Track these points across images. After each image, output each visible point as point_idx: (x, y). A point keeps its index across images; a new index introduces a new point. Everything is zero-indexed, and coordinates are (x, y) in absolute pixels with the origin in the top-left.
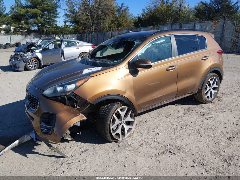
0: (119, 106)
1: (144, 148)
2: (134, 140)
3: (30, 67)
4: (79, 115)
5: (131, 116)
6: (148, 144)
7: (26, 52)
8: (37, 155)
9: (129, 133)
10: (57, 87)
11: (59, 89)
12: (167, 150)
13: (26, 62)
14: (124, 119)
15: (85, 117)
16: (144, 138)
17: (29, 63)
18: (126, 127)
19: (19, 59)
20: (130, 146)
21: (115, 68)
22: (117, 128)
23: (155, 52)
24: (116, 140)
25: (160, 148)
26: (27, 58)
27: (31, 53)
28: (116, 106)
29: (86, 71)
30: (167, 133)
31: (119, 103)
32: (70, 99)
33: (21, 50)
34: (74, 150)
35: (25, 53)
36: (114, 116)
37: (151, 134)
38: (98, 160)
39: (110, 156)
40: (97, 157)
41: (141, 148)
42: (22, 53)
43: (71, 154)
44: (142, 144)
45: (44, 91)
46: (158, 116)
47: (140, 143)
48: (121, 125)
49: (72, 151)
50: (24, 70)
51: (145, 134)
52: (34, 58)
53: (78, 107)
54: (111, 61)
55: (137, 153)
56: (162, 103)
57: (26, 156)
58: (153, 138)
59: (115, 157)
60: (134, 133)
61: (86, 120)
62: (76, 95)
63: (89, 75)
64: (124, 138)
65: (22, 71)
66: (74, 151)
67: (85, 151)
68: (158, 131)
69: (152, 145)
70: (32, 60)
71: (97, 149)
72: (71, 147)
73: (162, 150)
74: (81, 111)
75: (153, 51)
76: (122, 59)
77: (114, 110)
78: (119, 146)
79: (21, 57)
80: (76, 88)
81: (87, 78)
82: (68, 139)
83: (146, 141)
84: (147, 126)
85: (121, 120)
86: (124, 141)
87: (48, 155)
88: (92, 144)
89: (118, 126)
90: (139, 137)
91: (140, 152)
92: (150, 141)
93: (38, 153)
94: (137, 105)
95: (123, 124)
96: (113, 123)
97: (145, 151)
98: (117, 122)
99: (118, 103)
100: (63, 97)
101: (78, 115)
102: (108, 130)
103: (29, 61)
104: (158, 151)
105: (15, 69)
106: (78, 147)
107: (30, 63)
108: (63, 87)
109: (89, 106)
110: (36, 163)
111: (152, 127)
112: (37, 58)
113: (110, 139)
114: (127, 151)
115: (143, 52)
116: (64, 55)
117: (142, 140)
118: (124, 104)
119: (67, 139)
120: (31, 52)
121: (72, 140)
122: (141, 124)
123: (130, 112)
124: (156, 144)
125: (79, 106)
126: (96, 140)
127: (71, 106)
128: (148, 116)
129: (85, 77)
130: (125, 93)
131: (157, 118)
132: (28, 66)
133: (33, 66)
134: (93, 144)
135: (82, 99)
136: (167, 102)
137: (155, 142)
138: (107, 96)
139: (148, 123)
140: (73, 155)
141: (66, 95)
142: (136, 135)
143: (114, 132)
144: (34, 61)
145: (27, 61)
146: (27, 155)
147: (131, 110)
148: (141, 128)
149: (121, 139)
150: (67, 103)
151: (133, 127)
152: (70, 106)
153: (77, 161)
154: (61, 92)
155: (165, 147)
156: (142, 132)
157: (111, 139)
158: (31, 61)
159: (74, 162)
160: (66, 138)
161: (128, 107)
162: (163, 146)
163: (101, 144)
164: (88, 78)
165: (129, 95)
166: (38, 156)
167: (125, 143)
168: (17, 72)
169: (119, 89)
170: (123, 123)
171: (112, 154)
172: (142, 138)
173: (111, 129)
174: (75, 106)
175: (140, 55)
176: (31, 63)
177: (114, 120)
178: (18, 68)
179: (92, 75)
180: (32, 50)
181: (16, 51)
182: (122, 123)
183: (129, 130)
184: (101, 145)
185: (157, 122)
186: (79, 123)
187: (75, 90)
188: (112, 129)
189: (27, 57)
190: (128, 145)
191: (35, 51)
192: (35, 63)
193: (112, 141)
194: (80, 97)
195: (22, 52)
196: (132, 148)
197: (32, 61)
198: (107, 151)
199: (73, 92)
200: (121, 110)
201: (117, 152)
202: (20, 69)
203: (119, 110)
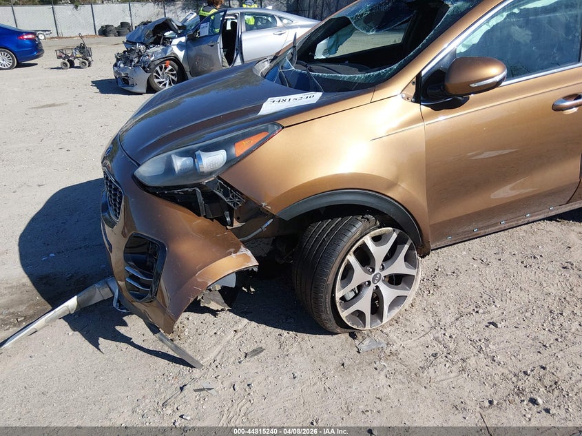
0: (368, 225)
1: (442, 372)
2: (409, 334)
3: (160, 83)
4: (235, 252)
5: (408, 259)
6: (456, 358)
7: (151, 43)
8: (124, 345)
9: (396, 311)
10: (173, 156)
11: (179, 163)
12: (520, 392)
13: (151, 71)
14: (383, 268)
15: (253, 259)
16: (443, 332)
17: (157, 72)
18: (388, 293)
19: (133, 64)
20: (395, 358)
21: (366, 98)
22: (356, 295)
23: (519, 43)
24: (351, 331)
25: (497, 378)
26: (152, 59)
27: (162, 47)
28: (359, 226)
29: (270, 106)
30: (524, 324)
31: (370, 216)
32: (210, 197)
33: (139, 38)
34: (224, 342)
35: (148, 47)
36: (351, 258)
37: (469, 322)
38: (288, 390)
39: (327, 385)
40: (286, 379)
41: (431, 370)
42: (142, 48)
43: (212, 355)
44: (435, 355)
45: (139, 165)
46: (498, 256)
47: (431, 351)
48: (373, 287)
49: (219, 348)
50: (147, 93)
51: (448, 320)
52: (168, 62)
53: (236, 224)
54: (361, 71)
55: (415, 386)
56: (520, 220)
57: (96, 345)
58: (475, 337)
59: (343, 389)
60: (414, 311)
61: (255, 269)
62: (228, 188)
63: (276, 120)
64: (378, 324)
65: (141, 94)
66: (225, 347)
67: (254, 351)
68: (495, 313)
69: (472, 361)
70: (163, 65)
71: (292, 351)
72: (218, 333)
73: (505, 388)
74: (246, 239)
75: (511, 37)
76: (395, 67)
77: (352, 240)
78: (359, 352)
79: (139, 56)
80: (231, 162)
81: (266, 130)
82: (214, 306)
83: (452, 346)
84: (458, 288)
85: (373, 271)
86: (378, 337)
87: (151, 349)
88: (277, 331)
89: (360, 287)
90: (427, 325)
91: (428, 386)
92: (466, 349)
93: (128, 340)
94: (430, 226)
95: (378, 284)
96: (344, 281)
97: (445, 383)
98: (360, 275)
99: (365, 216)
100: (190, 190)
101: (232, 250)
102: (328, 300)
103: (158, 68)
104: (489, 392)
105: (126, 88)
106: (239, 334)
107: (160, 73)
108: (191, 159)
109: (269, 223)
110: (114, 372)
111: (476, 295)
112: (175, 59)
113: (332, 325)
114: (382, 376)
115: (476, 39)
116: (242, 53)
117: (436, 339)
118: (385, 220)
119: (209, 308)
120: (164, 44)
121: (222, 310)
122: (438, 281)
123: (407, 247)
124: (483, 361)
125: (238, 219)
126: (293, 320)
127: (217, 219)
128: (464, 253)
129: (262, 126)
130: (392, 185)
131: (495, 263)
132: (156, 81)
133: (168, 82)
134: (280, 331)
135: (248, 200)
136: (536, 216)
137: (482, 356)
138: (328, 195)
139: (462, 278)
140: (218, 361)
141: (199, 186)
142: (420, 321)
143: (346, 308)
144: (170, 67)
145: (152, 67)
146: (101, 340)
147: (410, 241)
148: (438, 294)
149: (368, 327)
150: (201, 208)
151: (411, 293)
152: (212, 220)
153: (227, 384)
154: (185, 173)
155: (514, 379)
156: (440, 310)
157: (335, 325)
158: (161, 68)
159: (218, 386)
160: (206, 305)
161: (398, 231)
162: (507, 372)
163: (306, 336)
164: (270, 131)
165: (407, 192)
166: (124, 350)
167: (380, 343)
168: (130, 96)
169: (374, 174)
170: (378, 281)
171: (335, 379)
172: (439, 335)
173: (337, 299)
174: (228, 219)
175: (463, 50)
176: (163, 74)
177: (349, 270)
178: (133, 85)
179: (284, 122)
180: (165, 39)
181: (128, 42)
182: (374, 279)
183: (398, 301)
184: (303, 339)
185: (494, 279)
186: (234, 277)
187: (227, 169)
188: (343, 298)
189: (152, 56)
190: (388, 352)
191: (171, 42)
192: (172, 75)
193: (338, 330)
194: (242, 194)
195: (143, 44)
196: (399, 365)
197: (166, 68)
198: (319, 363)
199: (219, 178)
200: (376, 239)
201: (350, 373)
202: (135, 90)
203: (368, 240)
